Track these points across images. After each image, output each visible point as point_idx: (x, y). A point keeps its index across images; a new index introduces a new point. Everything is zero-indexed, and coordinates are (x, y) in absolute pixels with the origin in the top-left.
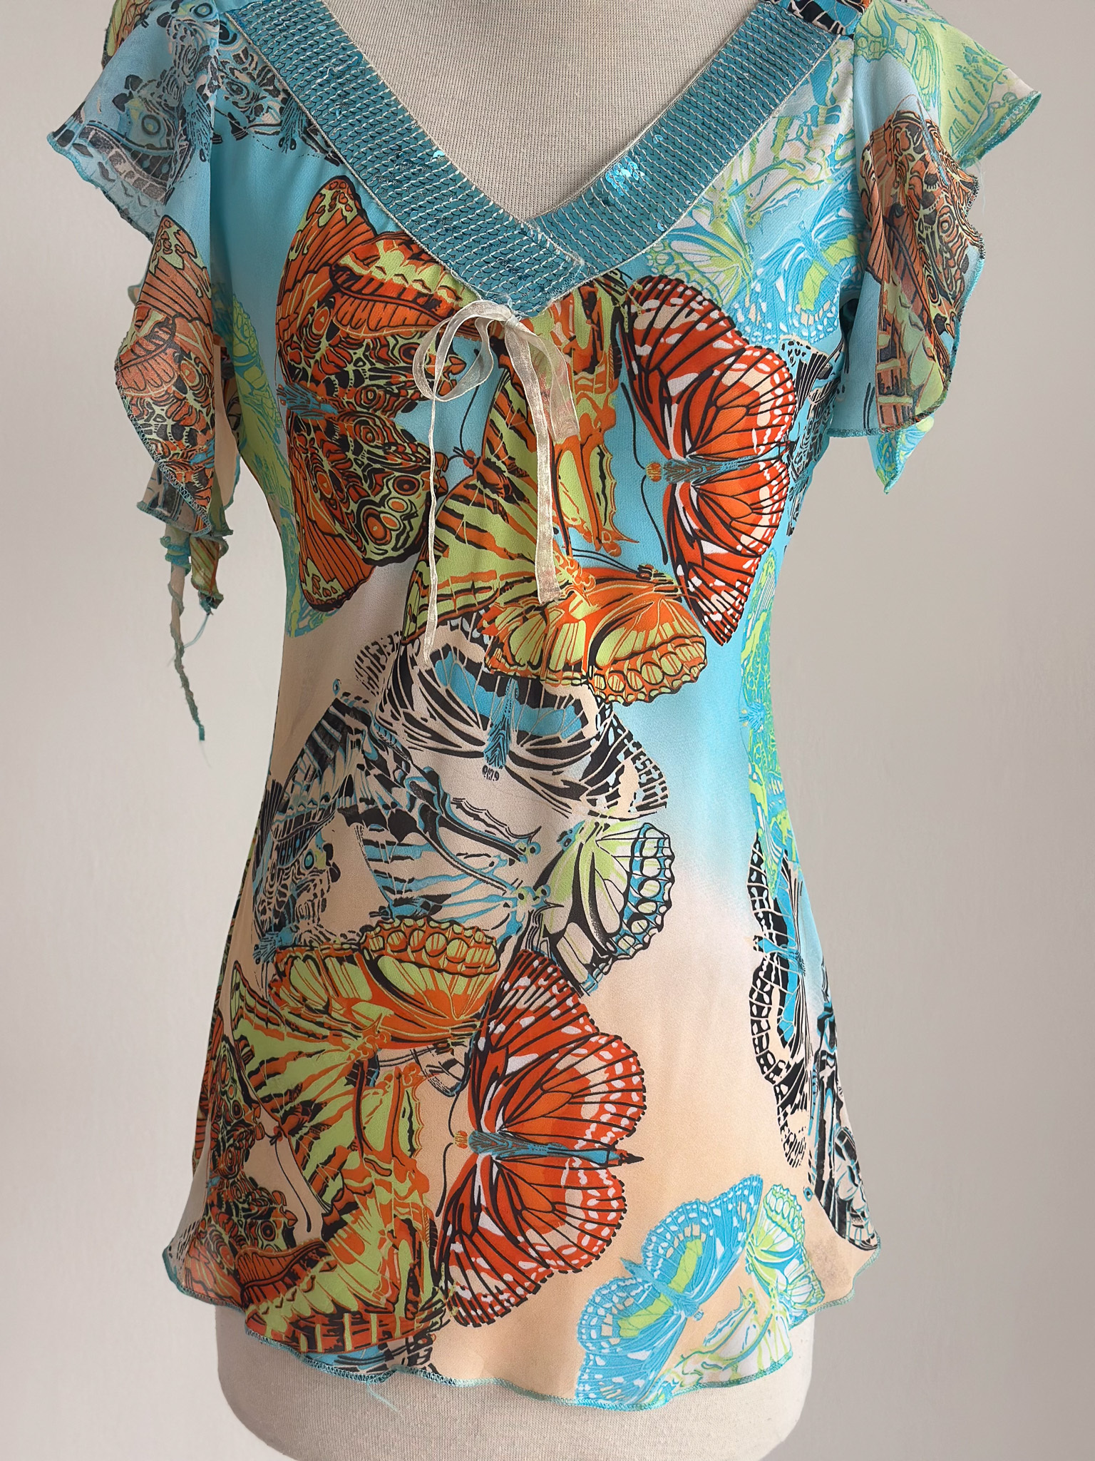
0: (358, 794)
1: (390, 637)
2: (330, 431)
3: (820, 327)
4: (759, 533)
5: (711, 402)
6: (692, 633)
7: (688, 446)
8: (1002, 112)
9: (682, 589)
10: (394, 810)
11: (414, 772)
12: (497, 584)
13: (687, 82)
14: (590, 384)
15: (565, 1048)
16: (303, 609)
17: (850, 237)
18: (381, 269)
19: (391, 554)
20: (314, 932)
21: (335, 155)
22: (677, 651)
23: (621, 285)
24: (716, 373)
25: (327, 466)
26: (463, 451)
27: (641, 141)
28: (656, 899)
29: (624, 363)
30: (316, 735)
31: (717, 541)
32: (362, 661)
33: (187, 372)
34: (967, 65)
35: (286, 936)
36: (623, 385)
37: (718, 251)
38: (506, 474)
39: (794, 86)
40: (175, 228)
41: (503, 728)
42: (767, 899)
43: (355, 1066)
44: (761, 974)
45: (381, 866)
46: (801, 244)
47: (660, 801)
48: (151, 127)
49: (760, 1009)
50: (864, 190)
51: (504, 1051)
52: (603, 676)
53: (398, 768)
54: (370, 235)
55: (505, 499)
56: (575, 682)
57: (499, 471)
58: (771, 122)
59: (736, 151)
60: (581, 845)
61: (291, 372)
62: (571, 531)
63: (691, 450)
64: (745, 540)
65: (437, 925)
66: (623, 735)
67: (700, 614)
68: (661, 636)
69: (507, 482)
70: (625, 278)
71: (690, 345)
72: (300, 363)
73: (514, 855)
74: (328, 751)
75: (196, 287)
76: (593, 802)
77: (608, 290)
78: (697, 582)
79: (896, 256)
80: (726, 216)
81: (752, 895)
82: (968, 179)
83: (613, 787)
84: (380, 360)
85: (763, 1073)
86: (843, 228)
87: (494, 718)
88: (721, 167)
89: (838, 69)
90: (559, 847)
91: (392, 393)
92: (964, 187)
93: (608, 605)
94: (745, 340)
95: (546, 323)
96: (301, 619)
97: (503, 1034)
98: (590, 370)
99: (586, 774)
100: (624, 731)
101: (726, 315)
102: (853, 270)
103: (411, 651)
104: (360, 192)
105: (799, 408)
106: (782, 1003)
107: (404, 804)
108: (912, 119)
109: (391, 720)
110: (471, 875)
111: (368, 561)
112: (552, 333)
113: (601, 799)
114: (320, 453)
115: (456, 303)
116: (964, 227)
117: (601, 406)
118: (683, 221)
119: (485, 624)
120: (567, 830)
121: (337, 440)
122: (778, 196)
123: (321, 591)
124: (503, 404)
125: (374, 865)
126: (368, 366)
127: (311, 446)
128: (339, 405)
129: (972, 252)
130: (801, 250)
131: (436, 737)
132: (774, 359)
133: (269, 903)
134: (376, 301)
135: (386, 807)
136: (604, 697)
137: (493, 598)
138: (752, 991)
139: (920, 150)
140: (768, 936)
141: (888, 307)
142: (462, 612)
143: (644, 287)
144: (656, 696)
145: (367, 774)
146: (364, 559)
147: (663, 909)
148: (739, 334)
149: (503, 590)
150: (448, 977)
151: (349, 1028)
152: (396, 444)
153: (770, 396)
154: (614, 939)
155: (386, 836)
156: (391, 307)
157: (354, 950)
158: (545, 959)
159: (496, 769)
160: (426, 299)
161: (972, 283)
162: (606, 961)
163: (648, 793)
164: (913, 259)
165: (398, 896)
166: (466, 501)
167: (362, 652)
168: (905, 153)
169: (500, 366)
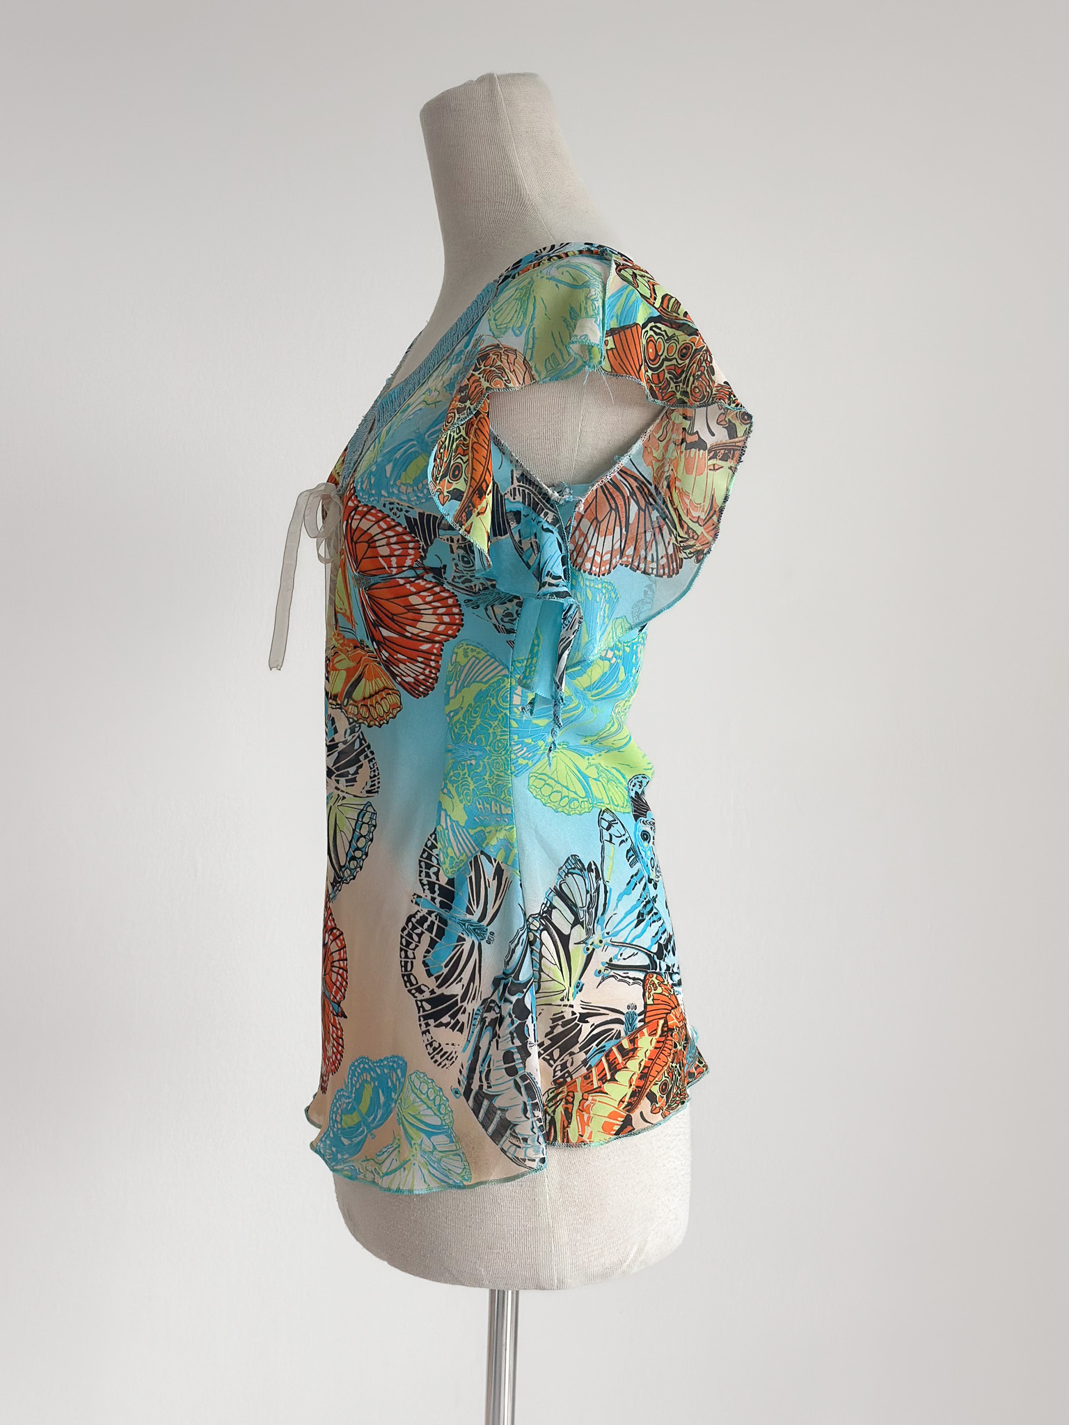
4: (426, 626)
6: (391, 687)
7: (355, 565)
9: (379, 657)
22: (387, 697)
28: (363, 850)
31: (388, 628)
42: (436, 874)
44: (414, 920)
46: (414, 442)
47: (376, 790)
56: (333, 706)
60: (331, 807)
63: (357, 568)
64: (411, 629)
66: (365, 745)
67: (394, 676)
68: (378, 686)
76: (338, 782)
81: (421, 867)
99: (335, 763)
100: (366, 742)
105: (428, 545)
130: (413, 446)
132: (377, 513)
136: (356, 719)
138: (404, 928)
147: (364, 857)
148: (357, 497)
153: (382, 536)
154: (343, 869)
162: (340, 883)
163: (373, 783)
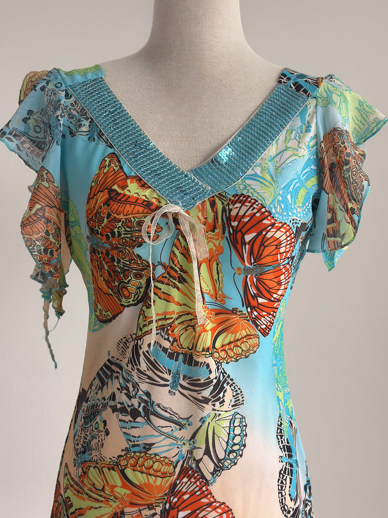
0: (117, 401)
1: (131, 335)
2: (108, 254)
3: (304, 212)
4: (280, 292)
5: (262, 244)
6: (254, 334)
7: (253, 261)
8: (374, 125)
9: (250, 317)
10: (132, 408)
11: (140, 392)
12: (175, 316)
13: (251, 116)
14: (213, 236)
15: (202, 508)
16: (96, 322)
17: (316, 176)
18: (129, 191)
19: (132, 302)
20: (98, 456)
21: (111, 144)
22: (248, 341)
23: (225, 197)
24: (264, 233)
25: (106, 268)
26: (161, 263)
27: (233, 140)
28: (239, 444)
29: (227, 228)
30: (100, 372)
31: (264, 297)
32: (119, 345)
33: (50, 228)
34: (360, 107)
35: (87, 457)
36: (226, 237)
37: (264, 184)
38: (179, 272)
39: (293, 117)
40: (46, 172)
41: (177, 374)
42: (284, 440)
43: (115, 514)
44: (282, 472)
45: (126, 431)
46: (297, 180)
47: (241, 403)
48: (38, 130)
49: (282, 487)
50: (321, 158)
51: (177, 509)
52: (218, 352)
53: (134, 391)
54: (125, 177)
55: (179, 282)
56: (207, 356)
57: (176, 271)
58: (284, 132)
59: (271, 144)
60: (209, 423)
61: (92, 230)
62: (205, 295)
63: (254, 263)
64: (275, 296)
65: (149, 456)
66: (226, 376)
67: (257, 326)
68: (241, 335)
69: (179, 275)
70: (227, 194)
71: (254, 222)
72: (96, 227)
73: (182, 427)
74: (105, 379)
75: (54, 194)
76: (214, 405)
77: (220, 199)
78: (256, 313)
79: (333, 183)
80: (267, 170)
81: (278, 439)
82: (362, 153)
83: (222, 398)
84: (128, 227)
85: (283, 514)
86: (313, 173)
87: (173, 370)
88: (265, 150)
89: (310, 111)
90: (200, 424)
91: (133, 240)
92: (360, 156)
93: (220, 324)
94: (275, 220)
95: (195, 213)
96: (95, 325)
97: (176, 502)
98: (213, 231)
99: (211, 393)
100: (226, 374)
101: (268, 210)
102: (317, 189)
103: (140, 343)
104: (121, 159)
105: (296, 243)
106: (291, 483)
107: (136, 405)
108: (340, 131)
109: (131, 371)
110: (163, 435)
111: (122, 305)
112: (198, 216)
113: (217, 403)
114: (103, 262)
115: (159, 204)
116: (362, 173)
117: (217, 246)
118: (250, 172)
119: (170, 332)
120: (203, 416)
121: (110, 258)
122: (288, 161)
123: (103, 315)
124: (178, 244)
125: (124, 430)
126: (123, 229)
127: (100, 260)
128: (111, 244)
129: (365, 183)
130: (297, 183)
131: (150, 378)
132: (287, 227)
133: (80, 441)
134: (126, 204)
135: (129, 406)
136: (218, 361)
137: (173, 322)
138: (279, 480)
139: (343, 143)
140: (285, 455)
141: (331, 203)
142: (161, 327)
143: (235, 198)
144: (239, 359)
145: (121, 392)
146: (121, 304)
147: (242, 448)
148: (273, 217)
149: (177, 318)
150: (154, 478)
151: (112, 498)
152: (134, 260)
153: (285, 241)
154: (222, 461)
155: (128, 418)
156: (133, 206)
157: (115, 465)
158: (194, 471)
159: (174, 391)
160: (147, 203)
161: (366, 196)
162: (219, 471)
163: (236, 399)
164: (340, 184)
165: (133, 443)
166: (163, 283)
167: (119, 341)
168: (337, 144)
169: (177, 229)
